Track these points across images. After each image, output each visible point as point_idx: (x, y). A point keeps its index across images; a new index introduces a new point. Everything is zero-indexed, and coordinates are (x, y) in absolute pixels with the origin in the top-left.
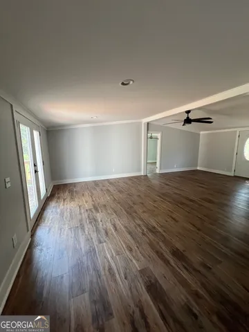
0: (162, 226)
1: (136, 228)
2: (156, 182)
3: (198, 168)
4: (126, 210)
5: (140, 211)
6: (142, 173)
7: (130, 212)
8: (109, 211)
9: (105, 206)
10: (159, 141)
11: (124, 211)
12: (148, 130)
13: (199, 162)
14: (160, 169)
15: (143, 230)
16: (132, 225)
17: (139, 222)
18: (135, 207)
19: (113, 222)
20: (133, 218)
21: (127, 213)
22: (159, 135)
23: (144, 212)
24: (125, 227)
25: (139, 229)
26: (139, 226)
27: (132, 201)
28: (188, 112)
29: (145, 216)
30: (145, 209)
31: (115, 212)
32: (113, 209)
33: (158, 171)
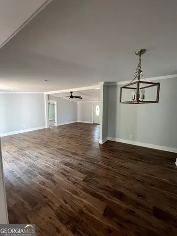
0: (65, 147)
2: (56, 131)
3: (78, 121)
5: (52, 144)
6: (46, 127)
8: (32, 149)
9: (28, 147)
10: (56, 106)
12: (48, 99)
13: (78, 118)
14: (58, 123)
17: (54, 149)
18: (48, 143)
20: (49, 148)
21: (45, 147)
22: (55, 102)
27: (45, 141)
28: (71, 92)
30: (54, 143)
32: (34, 147)
33: (56, 125)
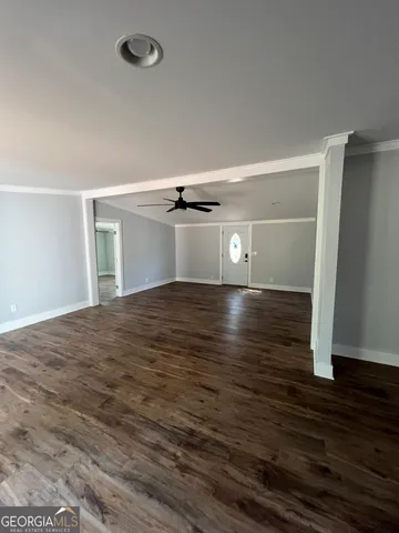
0: (203, 420)
1: (154, 460)
4: (98, 418)
6: (91, 302)
7: (114, 417)
8: (46, 448)
10: (117, 239)
11: (93, 421)
12: (95, 216)
13: (178, 271)
14: (124, 289)
15: (175, 458)
16: (142, 458)
17: (152, 436)
18: (118, 393)
19: (77, 482)
20: (131, 431)
21: (108, 423)
22: (115, 226)
23: (146, 399)
24: (127, 478)
25: (164, 461)
26: (157, 447)
27: (100, 379)
28: (180, 189)
29: (154, 410)
30: (145, 392)
31: (70, 439)
32: (54, 431)
33: (119, 293)
